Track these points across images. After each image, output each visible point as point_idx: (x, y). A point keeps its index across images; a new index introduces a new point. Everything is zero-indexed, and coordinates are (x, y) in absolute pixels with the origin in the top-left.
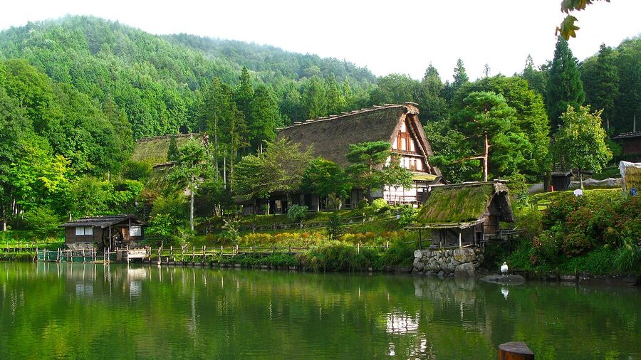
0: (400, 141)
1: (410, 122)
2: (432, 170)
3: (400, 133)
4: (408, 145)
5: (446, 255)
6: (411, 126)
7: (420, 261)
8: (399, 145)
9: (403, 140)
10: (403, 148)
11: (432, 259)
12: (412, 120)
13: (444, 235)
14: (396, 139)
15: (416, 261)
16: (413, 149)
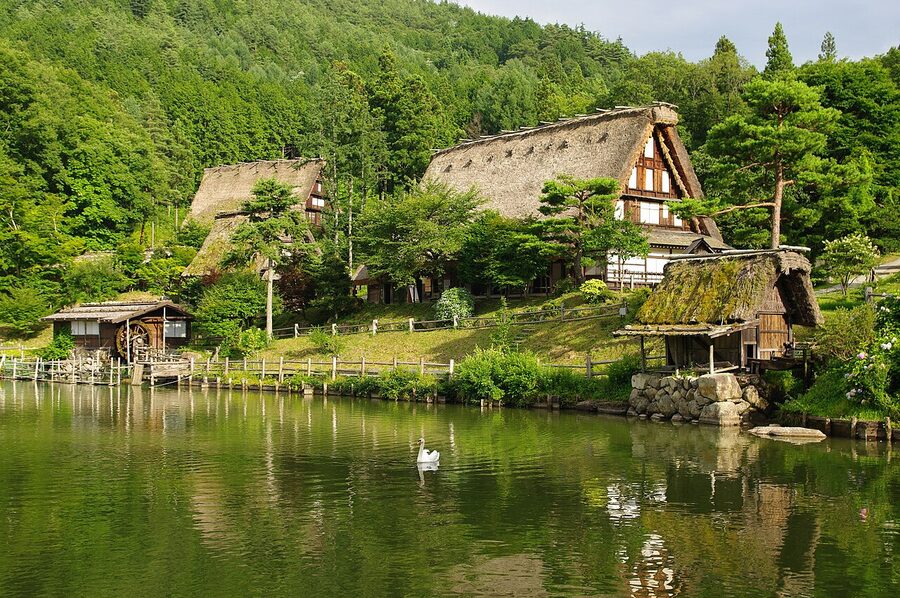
0: (643, 175)
1: (662, 139)
2: (702, 227)
3: (643, 158)
4: (658, 181)
5: (686, 386)
6: (663, 145)
7: (642, 395)
8: (641, 180)
9: (649, 173)
10: (649, 186)
11: (662, 391)
12: (666, 136)
13: (687, 348)
14: (634, 171)
15: (634, 394)
16: (666, 187)
